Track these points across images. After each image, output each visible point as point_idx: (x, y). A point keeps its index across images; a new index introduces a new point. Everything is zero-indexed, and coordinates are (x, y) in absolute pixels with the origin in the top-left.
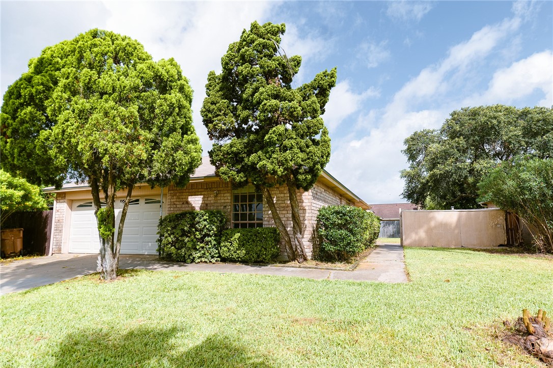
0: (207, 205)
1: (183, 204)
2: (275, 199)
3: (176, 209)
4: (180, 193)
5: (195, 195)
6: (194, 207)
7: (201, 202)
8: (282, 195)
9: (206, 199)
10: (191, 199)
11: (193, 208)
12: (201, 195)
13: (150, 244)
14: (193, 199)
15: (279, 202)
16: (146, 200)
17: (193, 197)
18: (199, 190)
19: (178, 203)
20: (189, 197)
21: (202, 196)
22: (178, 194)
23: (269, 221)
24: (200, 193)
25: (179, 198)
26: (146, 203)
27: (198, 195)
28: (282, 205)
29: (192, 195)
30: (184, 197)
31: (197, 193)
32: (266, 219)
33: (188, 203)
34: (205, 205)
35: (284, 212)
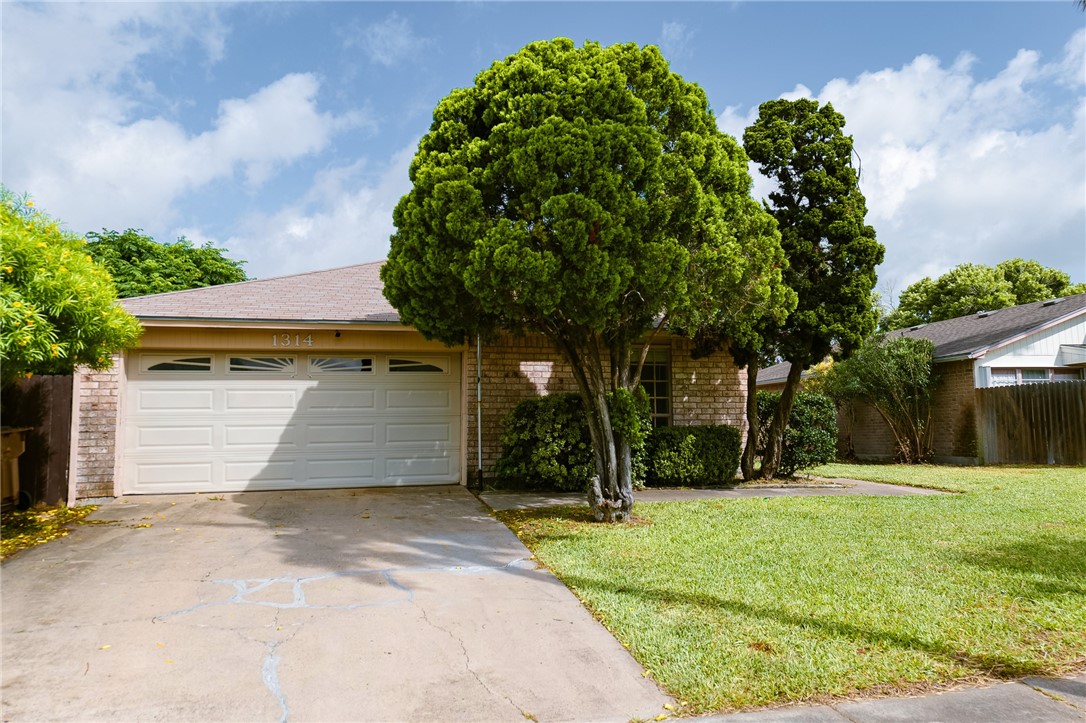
0: (561, 380)
1: (507, 376)
2: (693, 377)
3: (489, 387)
4: (497, 353)
5: (534, 360)
6: (532, 384)
7: (548, 375)
8: (705, 371)
9: (560, 369)
10: (527, 368)
11: (532, 387)
12: (548, 360)
13: (409, 462)
14: (531, 368)
15: (701, 382)
16: (392, 362)
17: (529, 363)
18: (544, 351)
19: (494, 374)
20: (522, 363)
21: (551, 363)
22: (492, 356)
23: (683, 415)
24: (545, 357)
25: (496, 365)
26: (391, 370)
27: (541, 360)
28: (706, 387)
29: (526, 360)
30: (508, 362)
31: (538, 356)
32: (678, 411)
33: (517, 374)
34: (557, 381)
35: (708, 400)
